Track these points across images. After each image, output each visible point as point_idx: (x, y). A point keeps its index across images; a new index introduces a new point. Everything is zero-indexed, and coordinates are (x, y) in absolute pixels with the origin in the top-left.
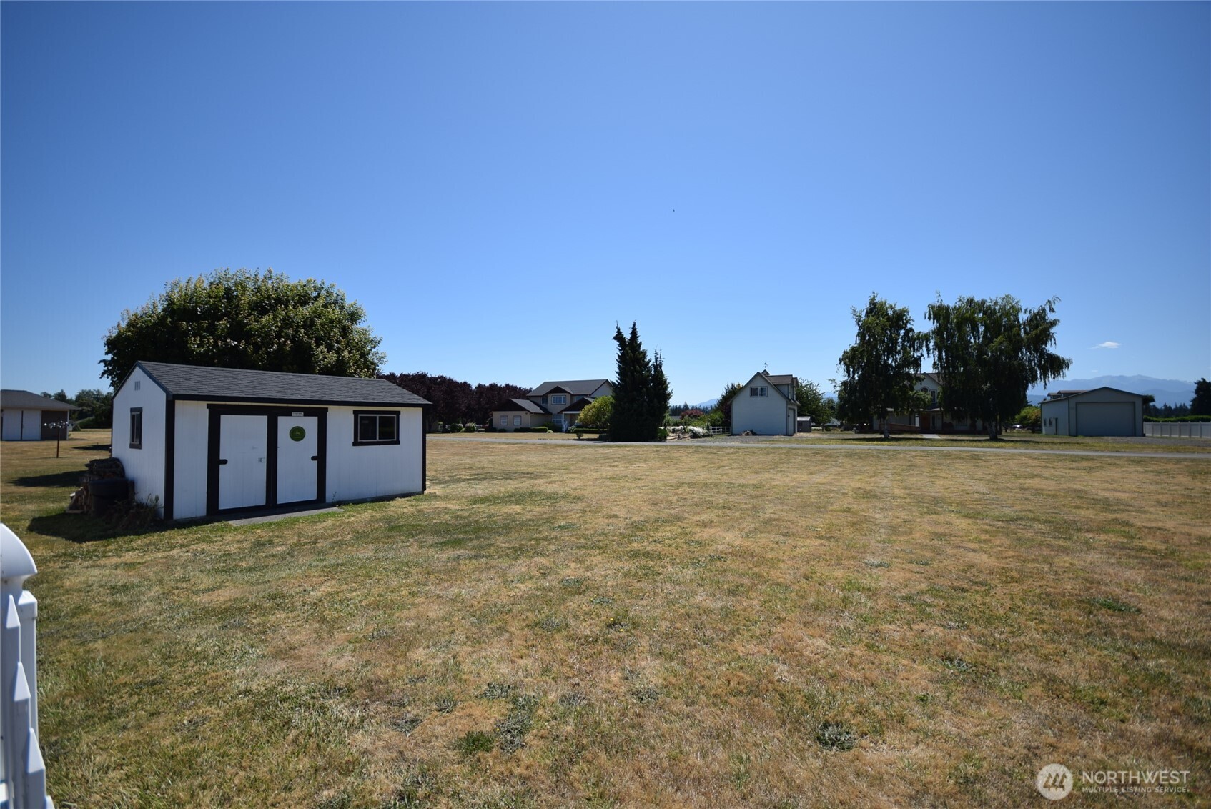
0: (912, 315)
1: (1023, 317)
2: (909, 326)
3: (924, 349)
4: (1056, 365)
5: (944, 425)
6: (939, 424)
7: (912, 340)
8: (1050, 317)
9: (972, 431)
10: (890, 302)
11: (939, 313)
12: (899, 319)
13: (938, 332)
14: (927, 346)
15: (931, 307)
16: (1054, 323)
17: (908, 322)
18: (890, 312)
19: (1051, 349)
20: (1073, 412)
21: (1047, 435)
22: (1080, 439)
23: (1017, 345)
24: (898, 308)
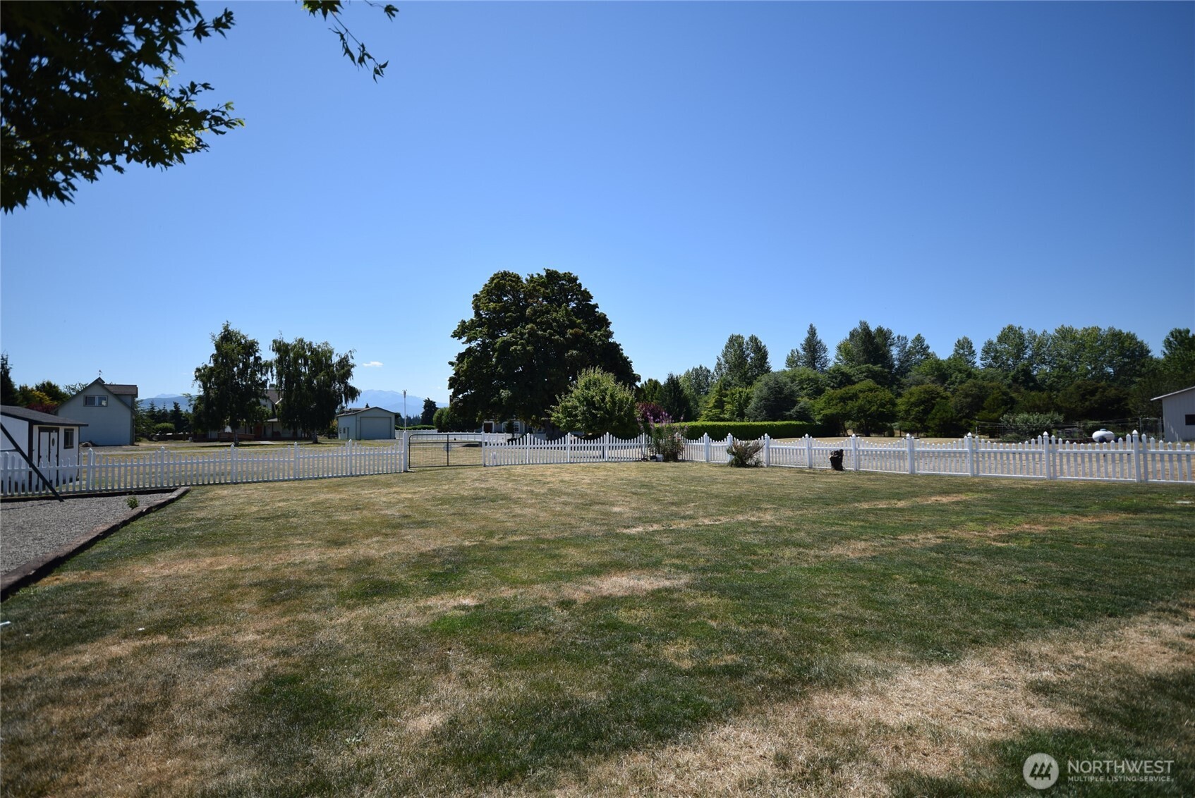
0: (260, 346)
1: (335, 359)
2: (257, 355)
3: (269, 373)
4: (352, 393)
5: (273, 433)
6: (269, 432)
7: (261, 366)
8: (351, 362)
9: (295, 438)
10: (243, 333)
11: (280, 348)
12: (250, 348)
13: (279, 361)
14: (271, 372)
15: (275, 341)
16: (353, 366)
17: (257, 351)
18: (243, 341)
19: (352, 382)
20: (358, 423)
21: (342, 440)
22: (362, 441)
23: (332, 378)
24: (250, 338)
